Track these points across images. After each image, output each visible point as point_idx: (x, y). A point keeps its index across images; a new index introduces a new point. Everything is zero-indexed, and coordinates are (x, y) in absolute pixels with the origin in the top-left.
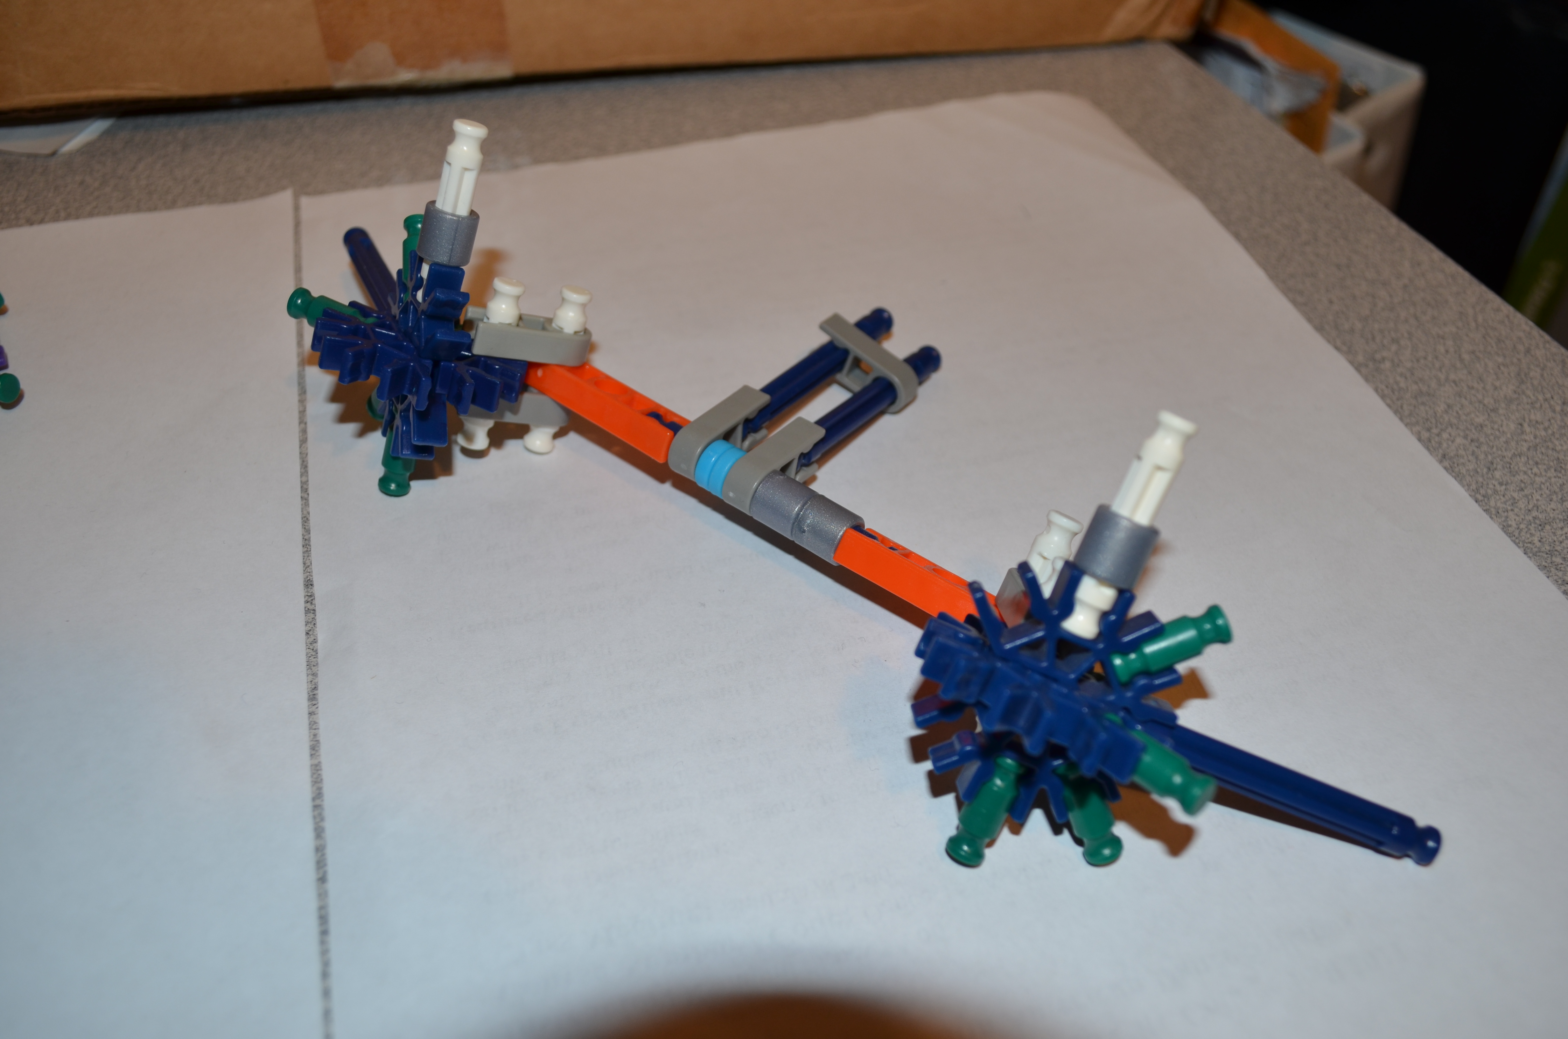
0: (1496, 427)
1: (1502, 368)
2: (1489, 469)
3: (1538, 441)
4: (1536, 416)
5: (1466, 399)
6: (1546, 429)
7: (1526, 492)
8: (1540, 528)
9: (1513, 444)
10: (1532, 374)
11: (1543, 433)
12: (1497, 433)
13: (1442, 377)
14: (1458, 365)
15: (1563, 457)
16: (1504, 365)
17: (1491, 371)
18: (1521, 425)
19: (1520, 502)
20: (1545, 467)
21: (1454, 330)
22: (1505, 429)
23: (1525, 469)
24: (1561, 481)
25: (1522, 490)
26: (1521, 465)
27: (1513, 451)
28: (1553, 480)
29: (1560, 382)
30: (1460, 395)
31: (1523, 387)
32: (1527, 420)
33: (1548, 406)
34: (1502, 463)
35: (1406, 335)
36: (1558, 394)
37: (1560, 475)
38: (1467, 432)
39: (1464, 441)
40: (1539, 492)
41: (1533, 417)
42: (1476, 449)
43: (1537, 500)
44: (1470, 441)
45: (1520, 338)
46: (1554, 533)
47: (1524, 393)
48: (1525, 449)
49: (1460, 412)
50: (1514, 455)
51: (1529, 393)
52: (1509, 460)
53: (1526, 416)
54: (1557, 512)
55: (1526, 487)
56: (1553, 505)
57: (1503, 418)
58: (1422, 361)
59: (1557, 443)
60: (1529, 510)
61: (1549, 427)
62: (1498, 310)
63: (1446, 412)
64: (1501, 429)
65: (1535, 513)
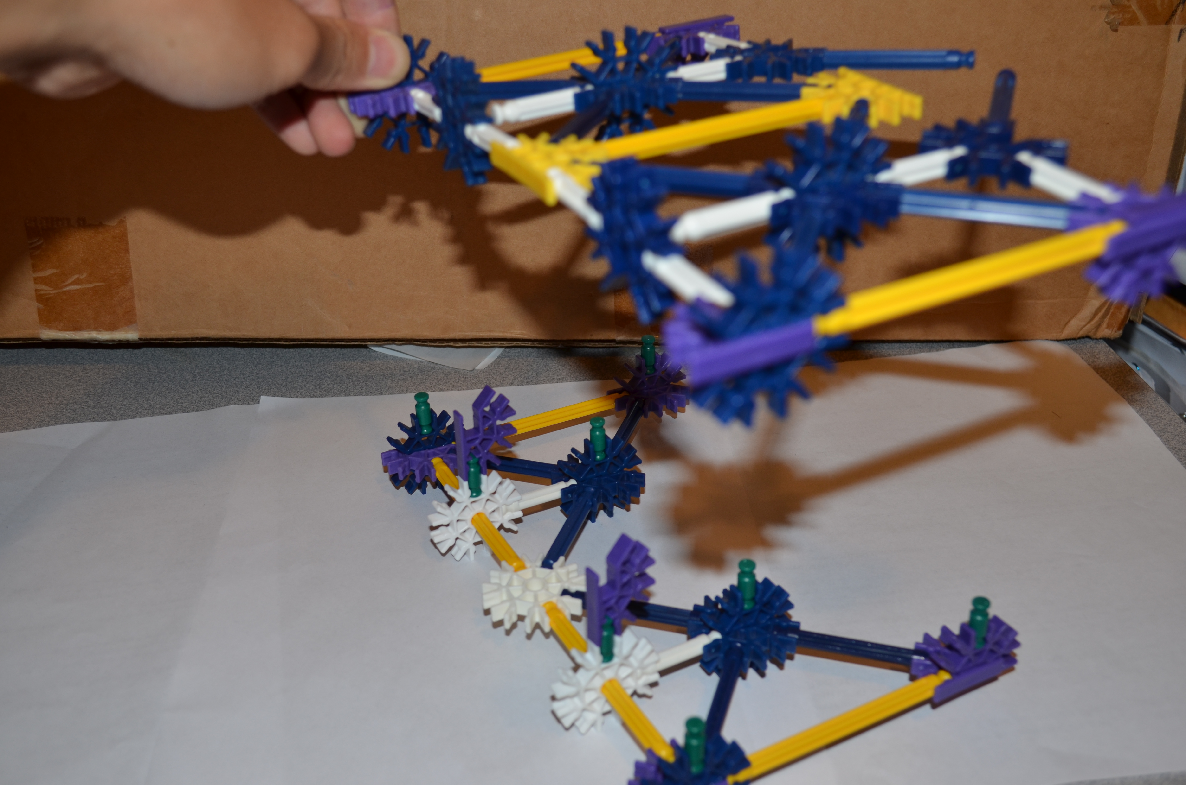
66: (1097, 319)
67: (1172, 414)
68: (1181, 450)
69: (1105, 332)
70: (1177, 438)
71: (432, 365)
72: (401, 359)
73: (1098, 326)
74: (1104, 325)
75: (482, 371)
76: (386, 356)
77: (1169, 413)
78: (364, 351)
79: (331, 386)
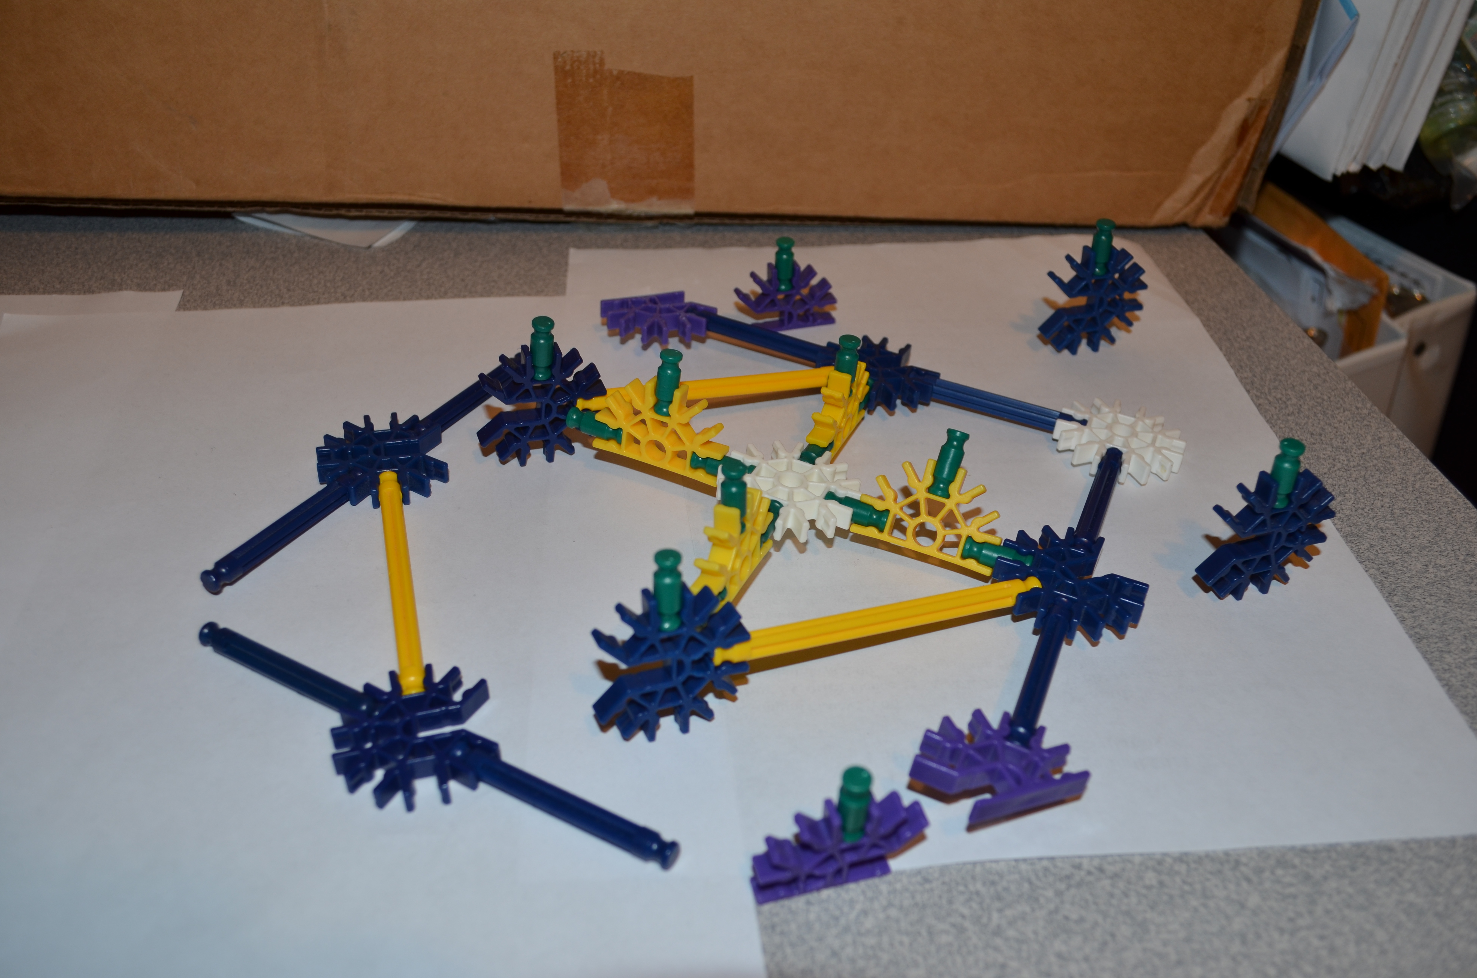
0: (1405, 565)
1: (1424, 523)
2: (1390, 594)
3: (1436, 579)
4: (1442, 561)
5: (1387, 542)
6: (1446, 571)
7: (1415, 614)
8: (1418, 640)
9: (1416, 579)
10: (1448, 530)
11: (1443, 574)
12: (1405, 569)
13: (1373, 524)
14: (1389, 517)
15: (1453, 593)
16: (1426, 521)
17: (1415, 525)
18: (1426, 566)
19: (1408, 621)
20: (1436, 598)
21: (1394, 491)
22: (1412, 567)
23: (1419, 598)
24: (1446, 610)
25: (1412, 612)
26: (1417, 594)
27: (1414, 584)
28: (1440, 608)
29: (1470, 540)
30: (1382, 538)
31: (1438, 539)
32: (1433, 564)
33: (1453, 555)
34: (1402, 591)
35: (1352, 491)
36: (1465, 547)
37: (1446, 606)
38: (1381, 566)
39: (1376, 572)
40: (1427, 615)
41: (1438, 561)
42: (1384, 579)
43: (1423, 621)
44: (1380, 572)
45: (1446, 503)
46: (1429, 646)
47: (1436, 543)
48: (1424, 584)
49: (1379, 551)
50: (1414, 587)
51: (1440, 543)
52: (1408, 590)
53: (1433, 560)
54: (1436, 631)
55: (1416, 611)
56: (1434, 626)
57: (1414, 559)
58: (1360, 511)
59: (1452, 582)
60: (1414, 627)
61: (1449, 571)
62: (1435, 480)
63: (1368, 549)
64: (1409, 568)
65: (1417, 630)
66: (1198, 200)
67: (1291, 325)
68: (1304, 372)
69: (1208, 218)
70: (1299, 356)
71: (316, 241)
72: (276, 233)
73: (1199, 210)
74: (1207, 209)
75: (382, 249)
76: (256, 229)
77: (1287, 324)
78: (228, 222)
79: (172, 266)
